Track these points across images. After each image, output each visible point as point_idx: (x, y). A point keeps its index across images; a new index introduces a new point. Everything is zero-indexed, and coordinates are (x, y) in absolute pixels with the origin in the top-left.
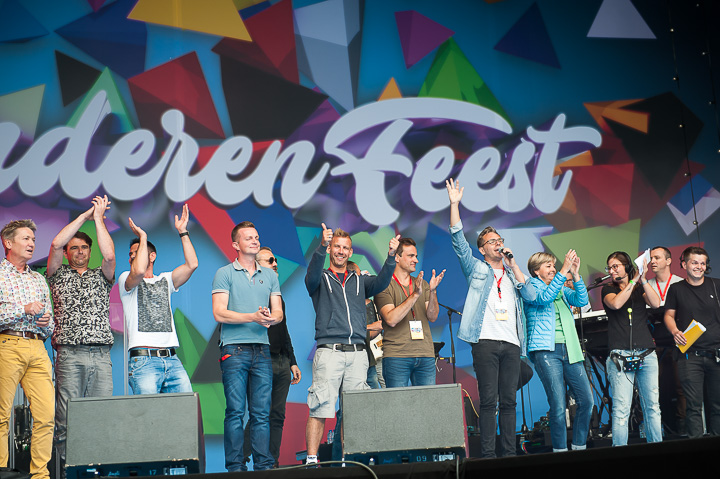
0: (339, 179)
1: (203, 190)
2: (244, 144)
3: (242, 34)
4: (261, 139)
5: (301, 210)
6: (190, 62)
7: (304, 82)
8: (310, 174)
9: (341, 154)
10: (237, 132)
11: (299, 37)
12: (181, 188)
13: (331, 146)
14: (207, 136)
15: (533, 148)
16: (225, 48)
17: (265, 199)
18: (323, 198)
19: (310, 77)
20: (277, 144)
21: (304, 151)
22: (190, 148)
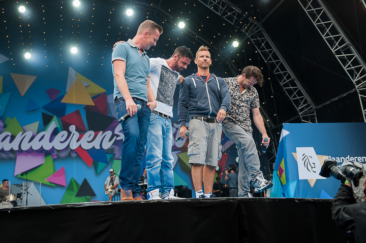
0: (119, 140)
1: (80, 146)
2: (92, 133)
3: (92, 104)
4: (97, 131)
5: (107, 149)
6: (77, 112)
7: (109, 115)
8: (110, 140)
9: (120, 134)
10: (90, 130)
11: (108, 103)
12: (74, 146)
13: (116, 132)
14: (81, 131)
15: (175, 129)
16: (87, 108)
17: (98, 147)
18: (114, 146)
19: (111, 113)
20: (101, 132)
21: (109, 133)
22: (77, 135)
